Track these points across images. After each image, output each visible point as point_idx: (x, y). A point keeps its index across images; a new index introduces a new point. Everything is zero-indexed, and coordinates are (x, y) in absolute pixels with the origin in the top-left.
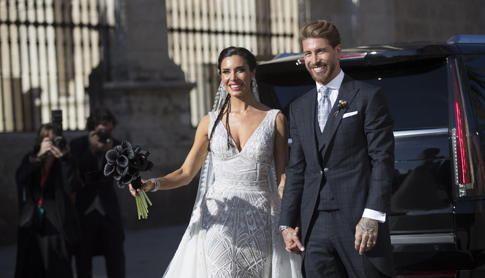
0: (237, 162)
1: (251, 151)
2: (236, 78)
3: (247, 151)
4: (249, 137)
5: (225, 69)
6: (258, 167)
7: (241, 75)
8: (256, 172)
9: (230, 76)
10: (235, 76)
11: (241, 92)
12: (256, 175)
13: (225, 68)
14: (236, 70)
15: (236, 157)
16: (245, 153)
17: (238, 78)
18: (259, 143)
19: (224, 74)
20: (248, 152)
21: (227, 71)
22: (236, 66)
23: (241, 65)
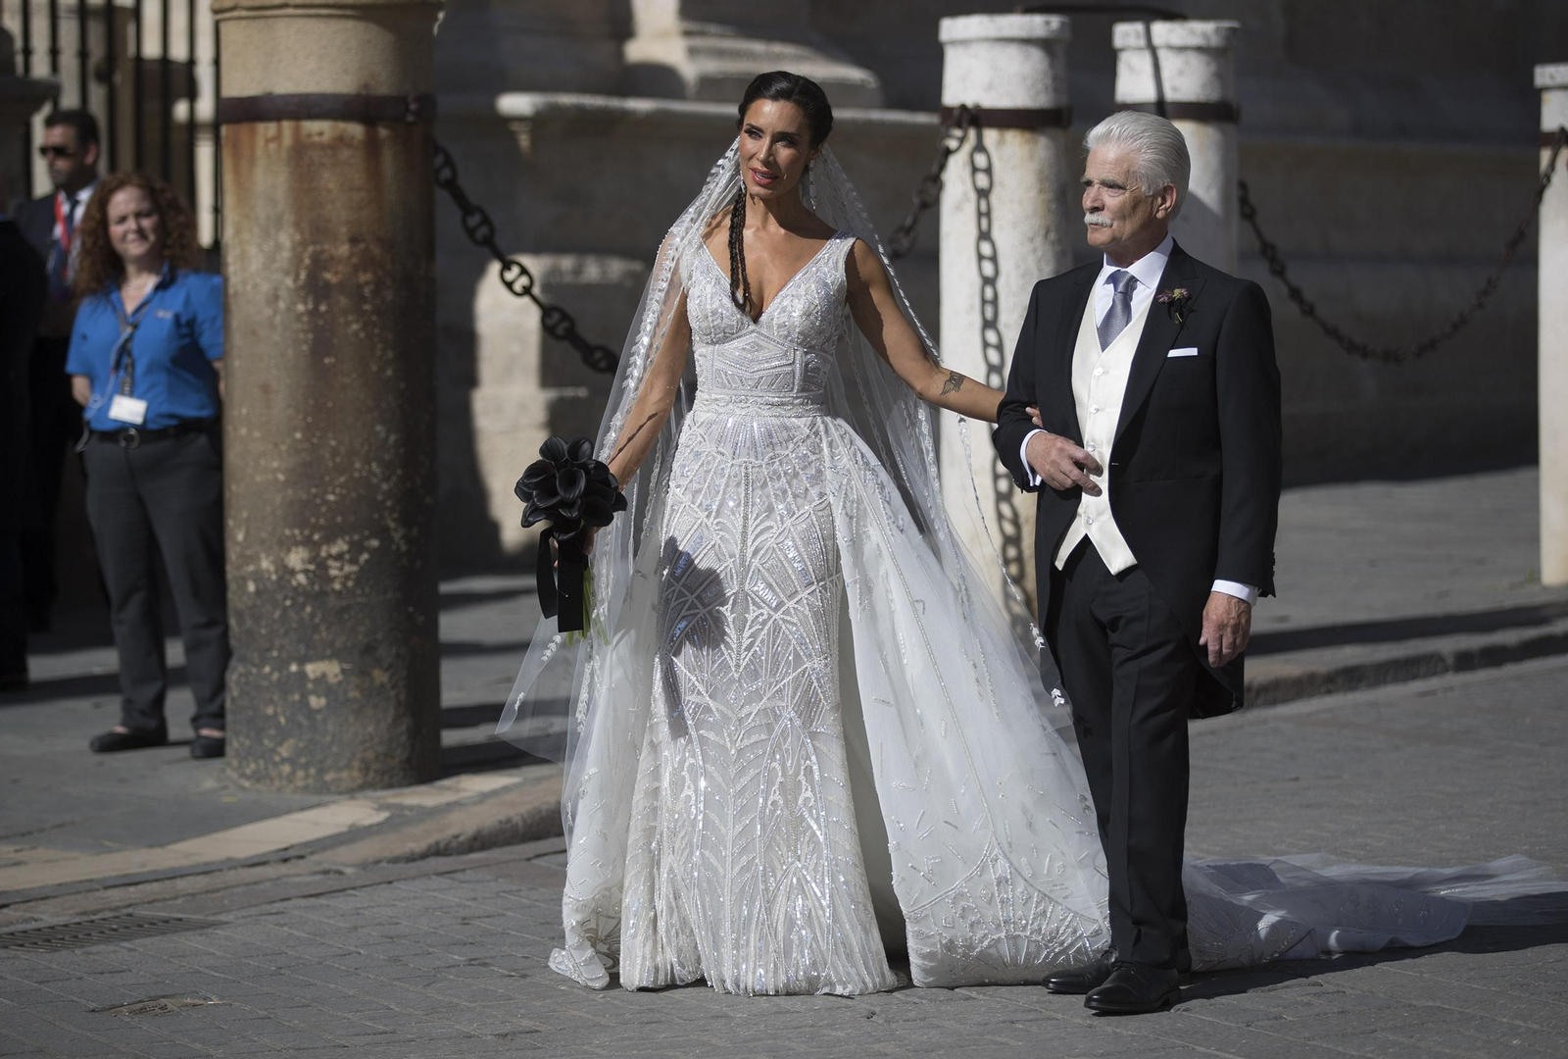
0: (748, 347)
1: (784, 319)
2: (771, 158)
3: (772, 319)
4: (780, 290)
5: (753, 127)
6: (798, 358)
7: (784, 153)
8: (793, 372)
9: (760, 147)
10: (771, 152)
11: (770, 191)
12: (794, 378)
13: (754, 124)
14: (778, 137)
15: (745, 335)
16: (769, 327)
17: (775, 159)
18: (802, 301)
19: (746, 135)
20: (774, 322)
21: (755, 132)
22: (779, 129)
23: (791, 130)
